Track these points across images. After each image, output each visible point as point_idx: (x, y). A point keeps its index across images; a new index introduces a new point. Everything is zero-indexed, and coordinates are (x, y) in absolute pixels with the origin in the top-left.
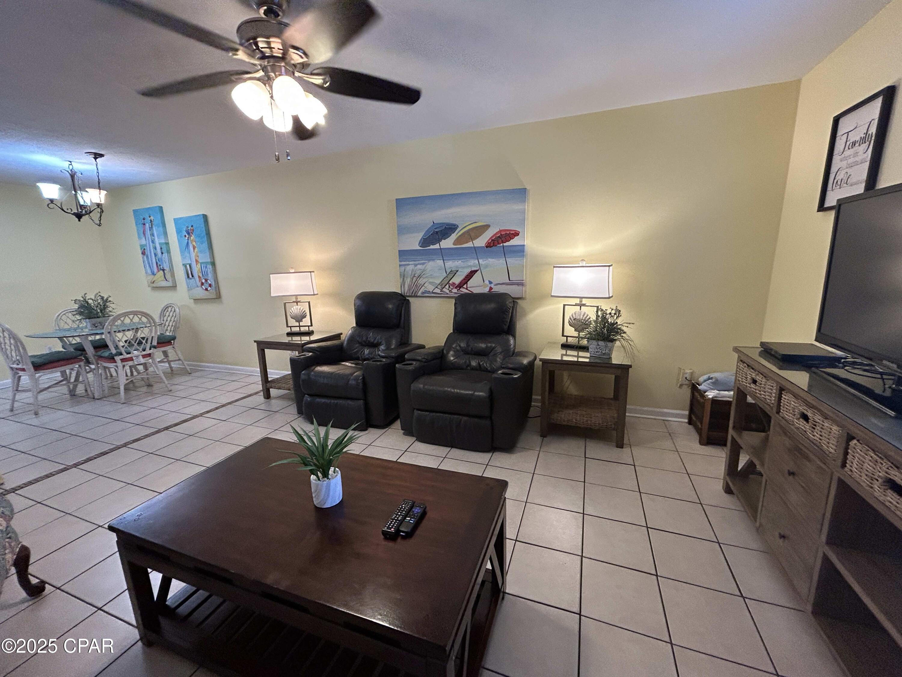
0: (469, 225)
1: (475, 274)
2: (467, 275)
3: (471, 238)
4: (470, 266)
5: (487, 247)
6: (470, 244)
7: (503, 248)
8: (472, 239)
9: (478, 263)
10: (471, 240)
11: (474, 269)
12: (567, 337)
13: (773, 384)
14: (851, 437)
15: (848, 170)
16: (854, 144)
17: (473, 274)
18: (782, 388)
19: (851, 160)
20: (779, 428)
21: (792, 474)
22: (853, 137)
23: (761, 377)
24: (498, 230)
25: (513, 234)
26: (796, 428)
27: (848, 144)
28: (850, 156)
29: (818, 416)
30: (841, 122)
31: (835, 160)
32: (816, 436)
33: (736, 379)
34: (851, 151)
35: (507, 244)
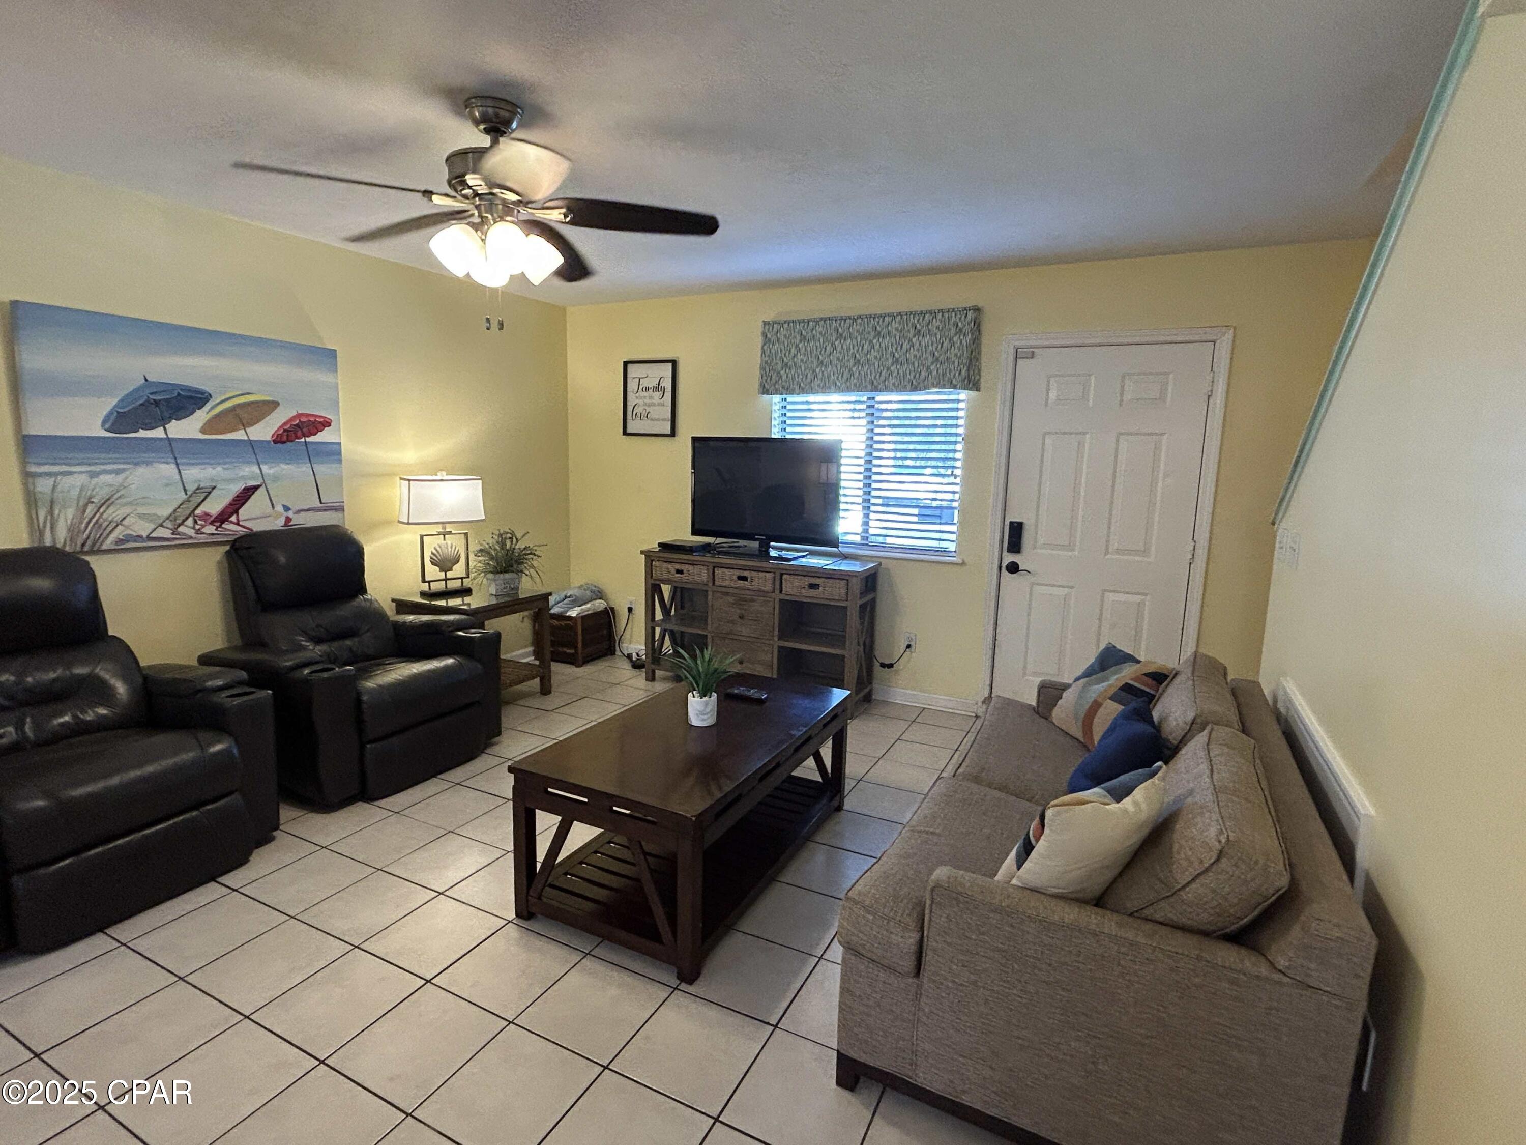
0: (239, 395)
1: (254, 492)
2: (238, 496)
3: (243, 423)
5: (275, 442)
6: (239, 435)
7: (306, 445)
8: (245, 425)
9: (259, 472)
10: (241, 426)
12: (429, 582)
13: (702, 567)
14: (782, 575)
15: (646, 408)
16: (647, 389)
17: (250, 494)
18: (714, 567)
19: (647, 401)
20: (719, 594)
21: (741, 617)
22: (645, 383)
23: (687, 566)
24: (295, 413)
25: (320, 422)
26: (736, 588)
27: (641, 387)
28: (645, 397)
29: (754, 574)
30: (630, 366)
31: (630, 396)
32: (756, 585)
33: (649, 576)
34: (645, 394)
35: (309, 439)
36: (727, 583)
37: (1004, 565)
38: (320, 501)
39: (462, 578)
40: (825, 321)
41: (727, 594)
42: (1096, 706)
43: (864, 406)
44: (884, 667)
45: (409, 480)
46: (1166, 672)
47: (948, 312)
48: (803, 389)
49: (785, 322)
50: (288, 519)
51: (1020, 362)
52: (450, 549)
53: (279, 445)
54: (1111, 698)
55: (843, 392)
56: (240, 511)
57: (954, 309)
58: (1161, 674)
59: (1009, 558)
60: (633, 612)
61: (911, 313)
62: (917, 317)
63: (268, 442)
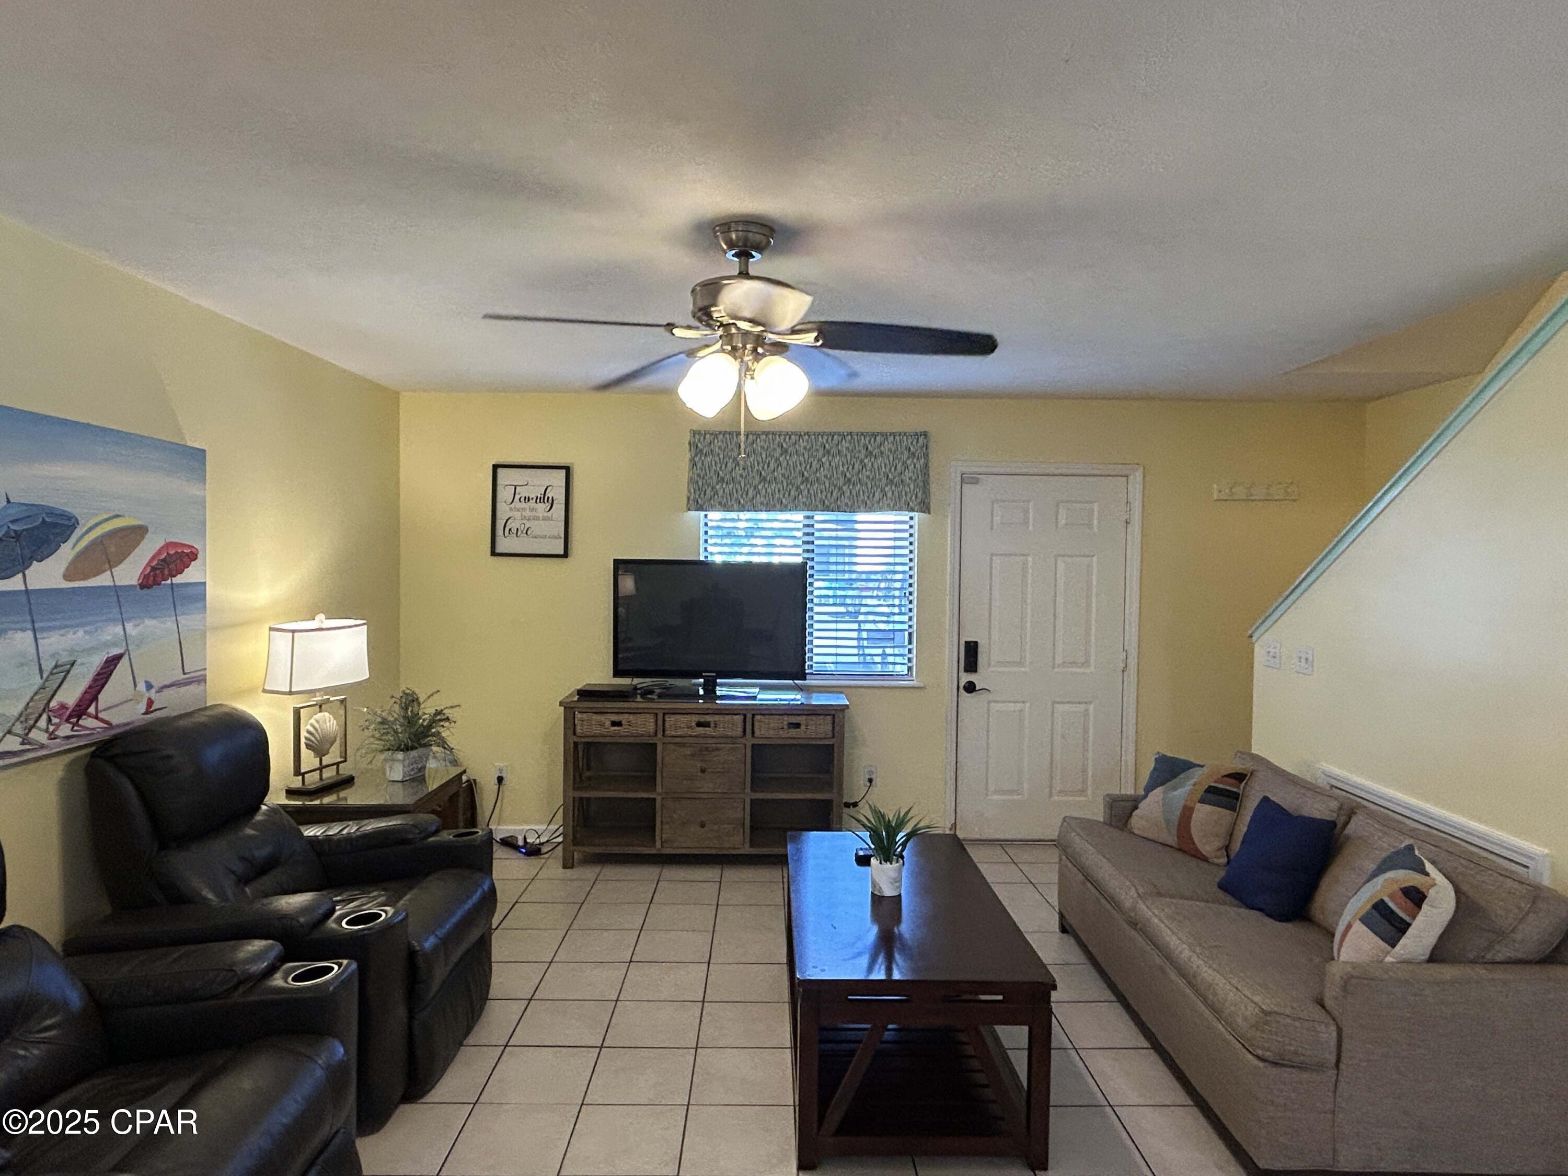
0: (106, 520)
1: (116, 666)
2: (99, 674)
3: (109, 562)
4: (107, 645)
5: (143, 586)
6: (104, 580)
7: (172, 589)
8: (112, 563)
9: (122, 633)
10: (107, 566)
11: (115, 651)
12: (303, 775)
13: (648, 716)
14: (753, 715)
15: (525, 521)
16: (527, 499)
17: (112, 667)
18: (664, 714)
19: (528, 513)
20: (672, 747)
21: (703, 771)
22: (523, 492)
23: (626, 716)
24: (161, 543)
25: (187, 554)
26: (695, 736)
27: (517, 497)
28: (524, 509)
29: (717, 718)
30: (500, 470)
31: (500, 506)
32: (720, 731)
33: (570, 732)
34: (523, 505)
35: (178, 579)
36: (686, 731)
37: (961, 685)
38: (183, 670)
39: (338, 764)
40: (766, 436)
41: (683, 745)
42: (1187, 812)
43: (800, 526)
44: (849, 807)
45: (293, 631)
46: (1244, 772)
47: (900, 435)
48: (743, 506)
49: (720, 433)
50: (150, 702)
51: (964, 486)
52: (328, 724)
53: (146, 591)
54: (1200, 801)
55: (790, 510)
56: (100, 697)
57: (905, 433)
58: (1238, 774)
59: (966, 678)
60: (504, 782)
61: (862, 434)
62: (868, 438)
63: (131, 587)
